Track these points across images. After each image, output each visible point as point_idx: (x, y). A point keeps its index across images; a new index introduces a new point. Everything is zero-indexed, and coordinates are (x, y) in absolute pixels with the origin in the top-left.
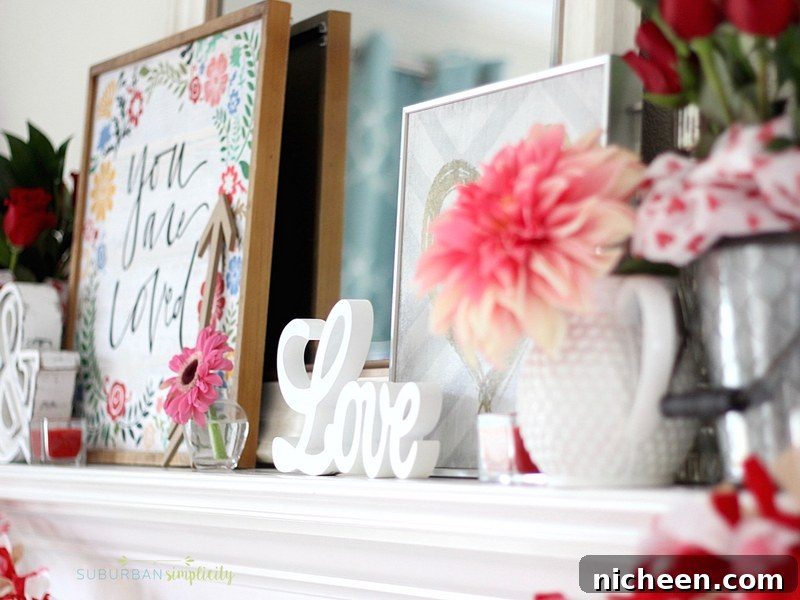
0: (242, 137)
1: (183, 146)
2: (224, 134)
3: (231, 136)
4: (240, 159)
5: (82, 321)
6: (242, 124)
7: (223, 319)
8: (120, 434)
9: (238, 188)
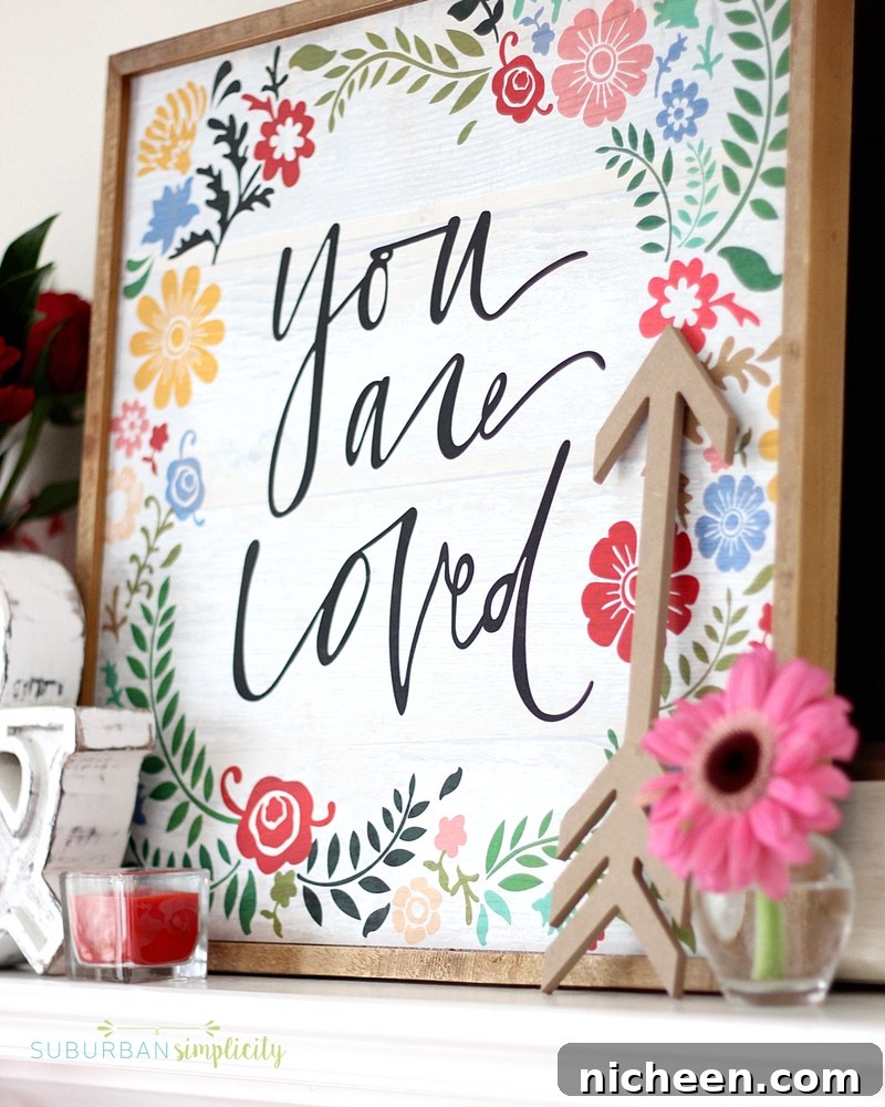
0: (723, 191)
1: (485, 218)
2: (649, 184)
3: (677, 188)
4: (725, 242)
5: (125, 632)
6: (722, 158)
7: (694, 631)
8: (298, 902)
9: (722, 312)
